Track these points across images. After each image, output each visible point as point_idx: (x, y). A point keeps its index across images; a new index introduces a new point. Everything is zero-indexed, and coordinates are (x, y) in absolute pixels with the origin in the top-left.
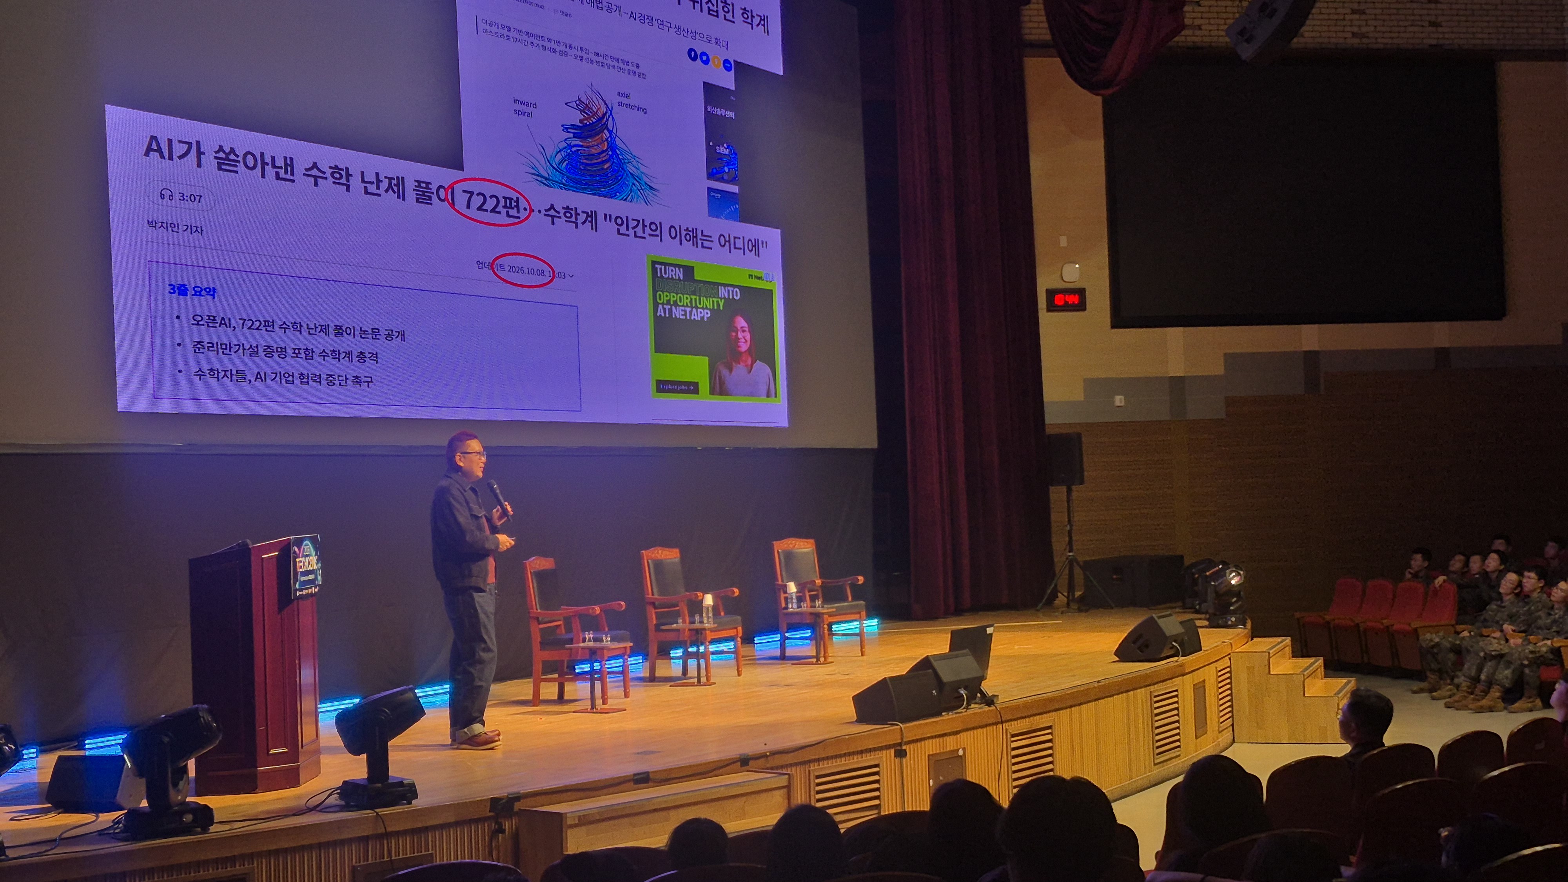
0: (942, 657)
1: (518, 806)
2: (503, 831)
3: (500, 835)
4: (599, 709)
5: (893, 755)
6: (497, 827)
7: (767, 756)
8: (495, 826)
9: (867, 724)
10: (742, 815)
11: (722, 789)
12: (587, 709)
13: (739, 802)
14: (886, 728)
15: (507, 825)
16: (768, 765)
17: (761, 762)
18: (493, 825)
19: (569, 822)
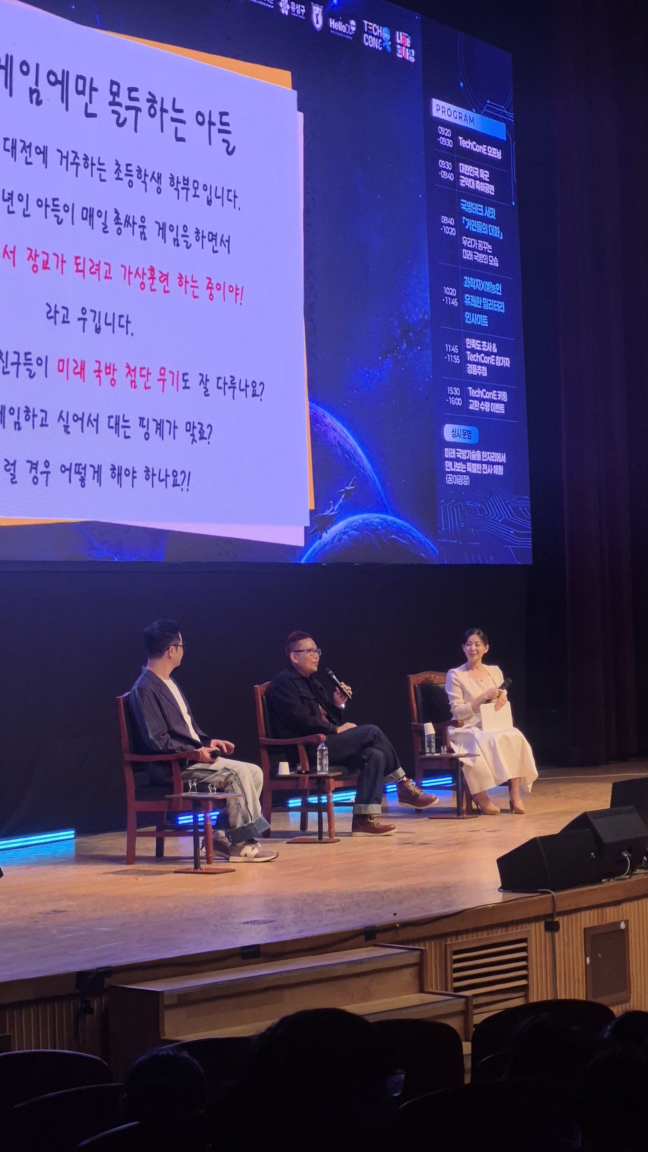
0: (601, 814)
1: (108, 982)
2: (91, 1011)
3: (88, 1015)
4: (204, 869)
5: (543, 929)
6: (84, 1005)
7: (397, 928)
8: (81, 1005)
9: (513, 892)
10: (367, 996)
11: (343, 966)
12: (190, 869)
13: (365, 981)
14: (536, 897)
15: (95, 1004)
16: (398, 939)
17: (390, 935)
18: (80, 1004)
19: (167, 1002)
